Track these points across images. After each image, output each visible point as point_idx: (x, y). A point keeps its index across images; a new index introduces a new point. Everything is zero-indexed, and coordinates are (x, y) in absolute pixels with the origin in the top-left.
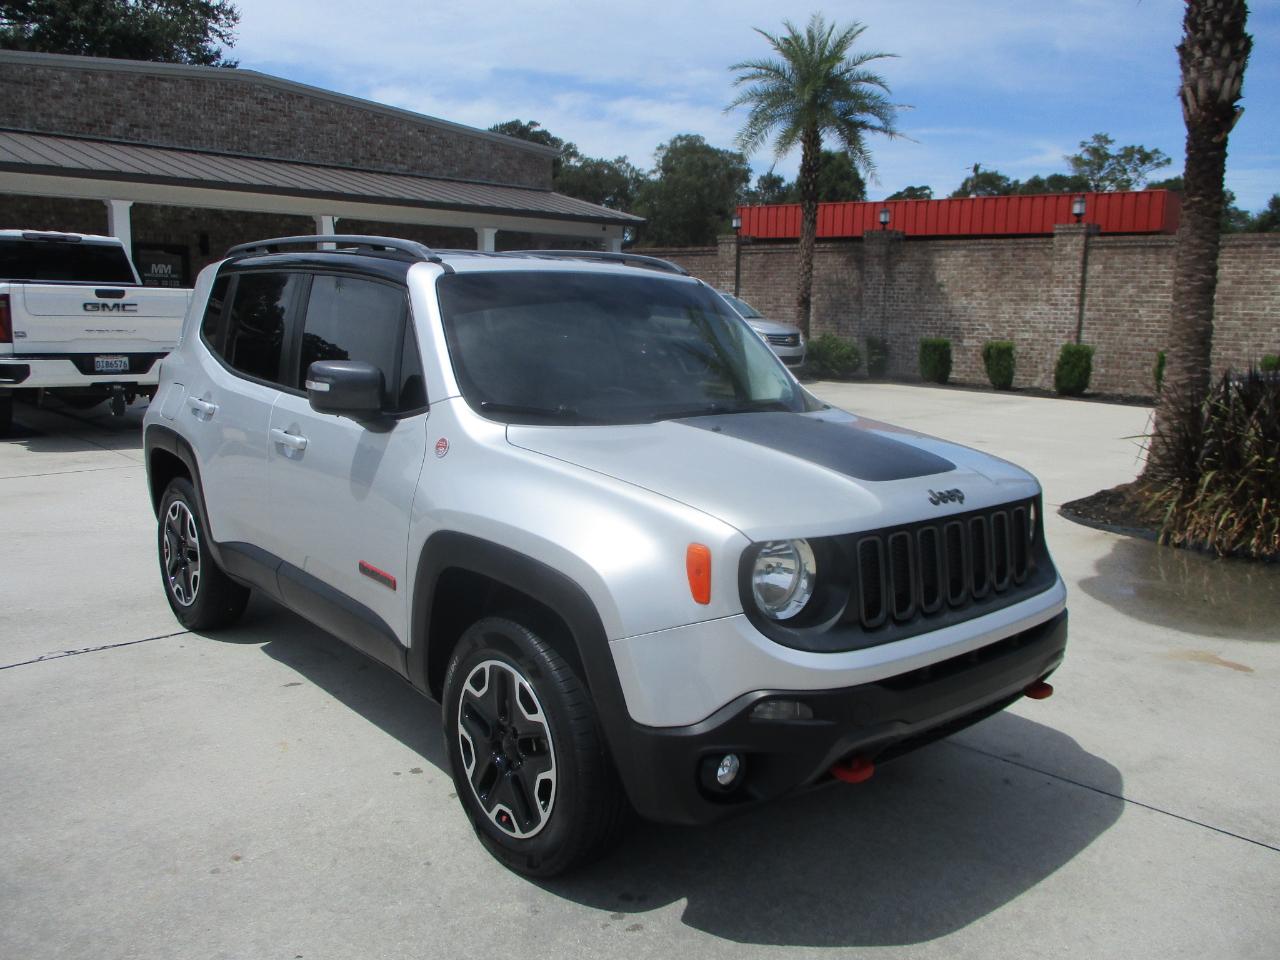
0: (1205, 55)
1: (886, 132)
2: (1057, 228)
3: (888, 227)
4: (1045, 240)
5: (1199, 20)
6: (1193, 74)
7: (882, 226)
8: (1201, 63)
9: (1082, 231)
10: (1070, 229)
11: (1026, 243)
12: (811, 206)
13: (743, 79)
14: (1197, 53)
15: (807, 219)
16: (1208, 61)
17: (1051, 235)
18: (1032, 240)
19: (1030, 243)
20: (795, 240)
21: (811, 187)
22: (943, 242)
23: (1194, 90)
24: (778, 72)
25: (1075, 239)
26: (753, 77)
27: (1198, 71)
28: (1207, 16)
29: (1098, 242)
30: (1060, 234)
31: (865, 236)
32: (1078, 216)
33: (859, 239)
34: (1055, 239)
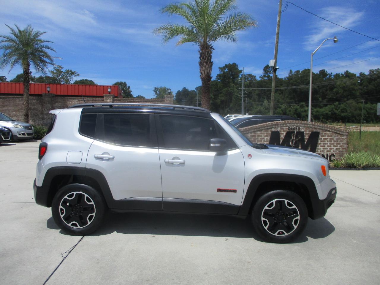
0: (206, 65)
1: (51, 64)
2: (105, 95)
3: (50, 92)
4: (101, 98)
5: (205, 57)
6: (204, 68)
7: (48, 92)
8: (206, 66)
9: (112, 96)
10: (108, 95)
11: (96, 99)
12: (27, 85)
13: (3, 41)
14: (205, 64)
15: (26, 88)
16: (207, 66)
17: (103, 97)
18: (97, 98)
19: (97, 99)
20: (22, 95)
21: (27, 79)
22: (70, 98)
23: (204, 72)
24: (14, 41)
25: (110, 98)
26: (6, 41)
27: (205, 68)
28: (206, 57)
29: (116, 100)
30: (106, 97)
31: (43, 95)
32: (109, 92)
33: (41, 95)
34: (104, 98)
